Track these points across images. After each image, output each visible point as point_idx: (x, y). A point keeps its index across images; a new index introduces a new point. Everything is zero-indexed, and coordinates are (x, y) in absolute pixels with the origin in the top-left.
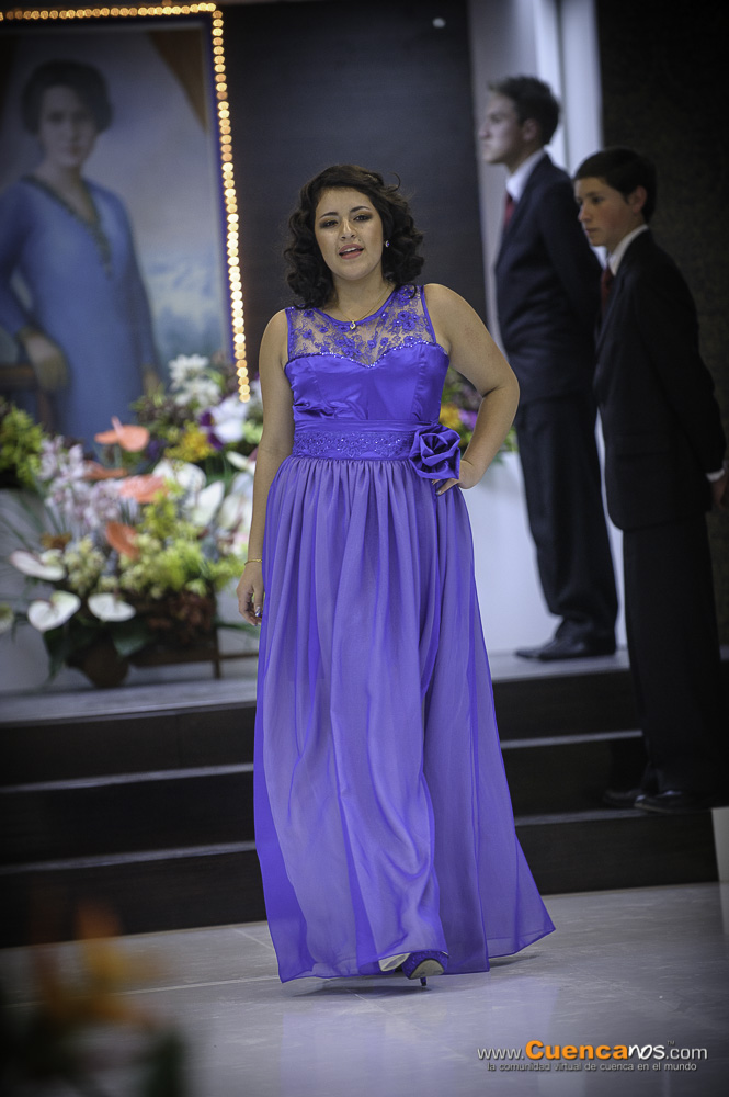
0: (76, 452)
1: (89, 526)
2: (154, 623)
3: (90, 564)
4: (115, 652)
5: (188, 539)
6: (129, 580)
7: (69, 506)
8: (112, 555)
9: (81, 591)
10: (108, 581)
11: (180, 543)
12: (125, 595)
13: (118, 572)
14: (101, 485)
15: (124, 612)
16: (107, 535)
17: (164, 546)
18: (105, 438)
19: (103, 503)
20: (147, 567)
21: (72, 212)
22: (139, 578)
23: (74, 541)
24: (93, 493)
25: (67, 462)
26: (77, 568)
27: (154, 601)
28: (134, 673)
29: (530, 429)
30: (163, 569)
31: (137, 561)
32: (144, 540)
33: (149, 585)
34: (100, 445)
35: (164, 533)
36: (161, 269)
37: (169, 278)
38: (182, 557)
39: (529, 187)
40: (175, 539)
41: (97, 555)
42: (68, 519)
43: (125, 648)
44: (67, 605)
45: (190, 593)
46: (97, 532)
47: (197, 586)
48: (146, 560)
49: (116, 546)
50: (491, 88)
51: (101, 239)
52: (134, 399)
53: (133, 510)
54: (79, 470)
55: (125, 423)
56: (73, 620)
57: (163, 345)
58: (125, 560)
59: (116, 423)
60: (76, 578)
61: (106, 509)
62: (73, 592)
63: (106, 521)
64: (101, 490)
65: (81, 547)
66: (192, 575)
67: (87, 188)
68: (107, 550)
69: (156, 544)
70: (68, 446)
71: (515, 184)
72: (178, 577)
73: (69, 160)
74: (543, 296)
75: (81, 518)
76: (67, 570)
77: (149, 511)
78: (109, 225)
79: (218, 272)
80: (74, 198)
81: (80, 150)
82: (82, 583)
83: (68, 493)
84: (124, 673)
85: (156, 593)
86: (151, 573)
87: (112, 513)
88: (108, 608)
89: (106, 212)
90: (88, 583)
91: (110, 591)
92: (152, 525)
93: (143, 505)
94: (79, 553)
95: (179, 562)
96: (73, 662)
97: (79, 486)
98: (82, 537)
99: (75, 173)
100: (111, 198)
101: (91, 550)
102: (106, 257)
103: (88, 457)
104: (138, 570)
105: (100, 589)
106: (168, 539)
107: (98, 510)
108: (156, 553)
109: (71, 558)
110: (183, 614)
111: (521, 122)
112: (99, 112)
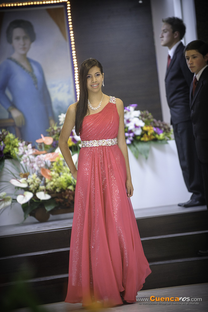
0: (30, 146)
1: (35, 170)
2: (58, 200)
3: (36, 182)
4: (46, 210)
5: (68, 173)
6: (49, 187)
7: (28, 163)
8: (43, 179)
9: (33, 191)
10: (42, 187)
11: (65, 174)
12: (48, 192)
13: (45, 184)
14: (38, 156)
15: (48, 197)
16: (41, 172)
17: (60, 175)
18: (39, 141)
19: (39, 162)
20: (55, 182)
21: (24, 69)
22: (52, 186)
23: (31, 175)
24: (36, 159)
25: (27, 150)
26: (32, 183)
27: (57, 193)
28: (51, 217)
29: (179, 132)
30: (59, 182)
31: (51, 181)
32: (53, 173)
33: (55, 188)
34: (37, 143)
35: (60, 171)
36: (54, 86)
37: (56, 89)
38: (66, 178)
39: (176, 53)
40: (63, 173)
41: (38, 179)
42: (28, 168)
43: (48, 209)
44: (29, 196)
45: (69, 190)
46: (38, 172)
47: (71, 188)
48: (54, 180)
49: (44, 176)
50: (163, 21)
51: (34, 77)
52: (48, 128)
53: (49, 164)
54: (31, 152)
55: (45, 136)
56: (31, 200)
57: (55, 110)
58: (47, 180)
59: (42, 136)
60: (31, 187)
61: (40, 164)
62: (31, 191)
63: (40, 168)
64: (39, 158)
65: (33, 177)
66: (69, 184)
67: (29, 60)
68: (41, 177)
69: (57, 175)
70: (27, 144)
71: (171, 52)
72: (65, 185)
73: (22, 52)
74: (181, 88)
75: (33, 167)
76: (28, 184)
77: (54, 164)
78: (36, 72)
79: (72, 86)
80: (24, 64)
81: (26, 49)
82: (34, 188)
83: (28, 159)
84: (48, 217)
85: (58, 190)
86: (56, 184)
87: (42, 165)
88: (43, 196)
89: (35, 68)
90: (36, 188)
91: (43, 190)
92: (56, 169)
93: (52, 162)
94: (32, 179)
95: (65, 180)
96: (32, 214)
97: (31, 157)
98: (33, 174)
99: (25, 55)
100: (36, 63)
101: (36, 177)
102: (36, 83)
103: (33, 148)
104: (52, 183)
105: (40, 190)
106: (61, 173)
107: (38, 164)
108: (58, 177)
109: (30, 180)
110: (66, 197)
111: (173, 32)
112: (31, 36)
